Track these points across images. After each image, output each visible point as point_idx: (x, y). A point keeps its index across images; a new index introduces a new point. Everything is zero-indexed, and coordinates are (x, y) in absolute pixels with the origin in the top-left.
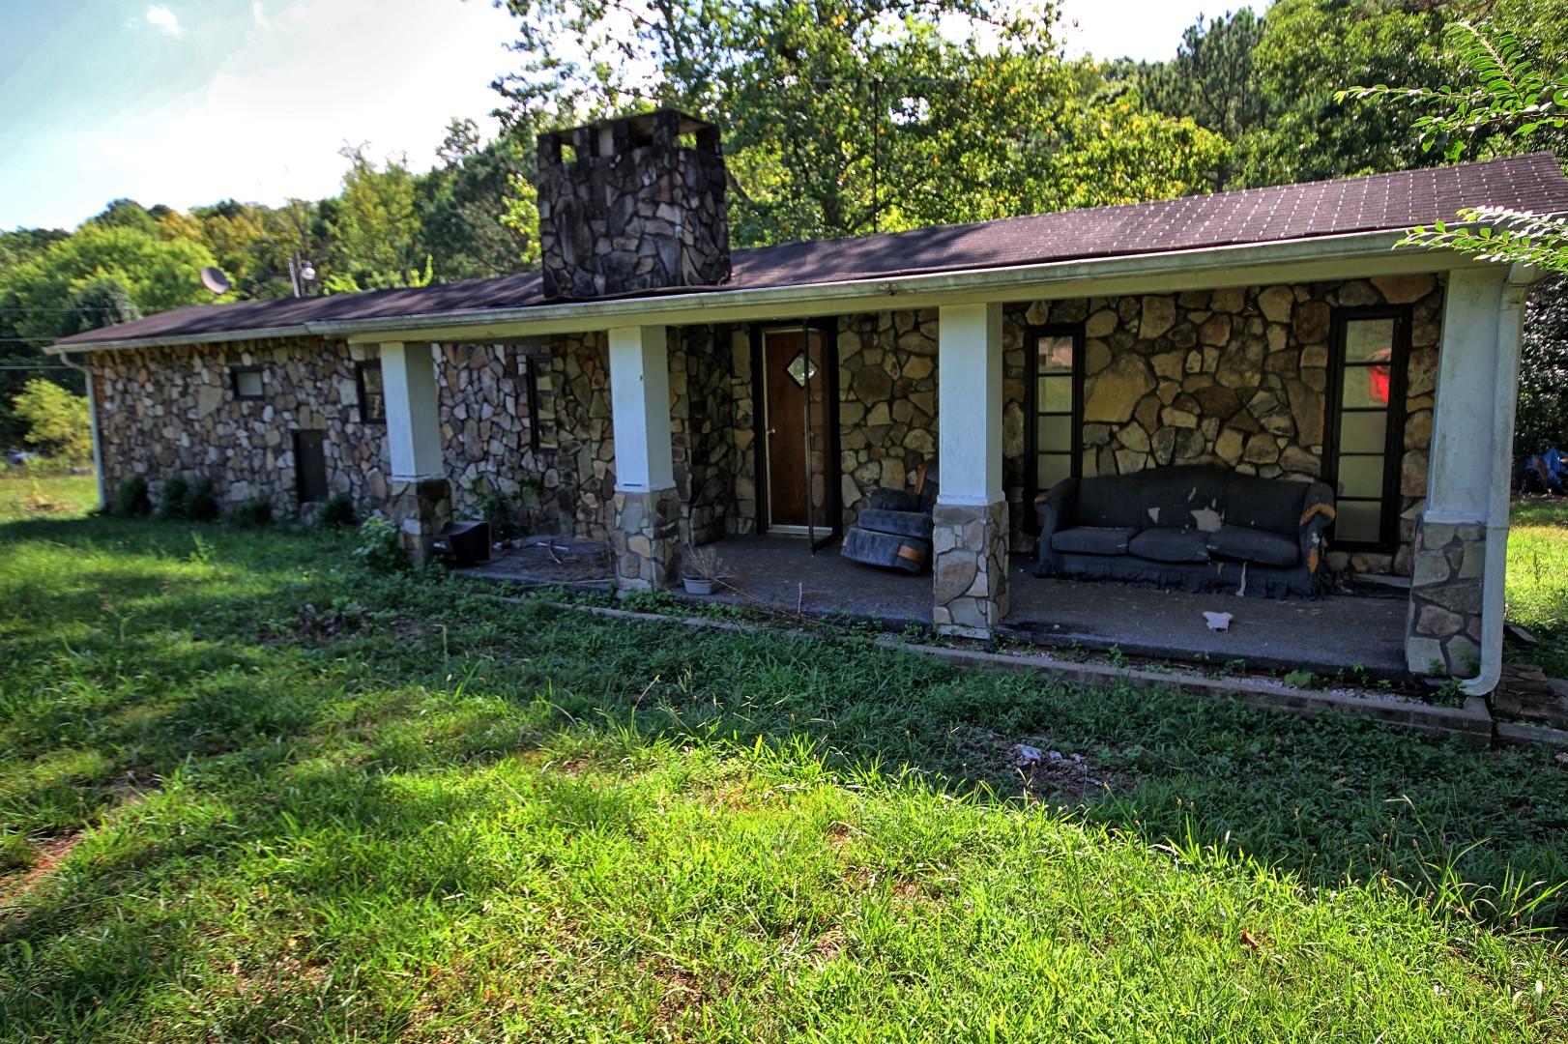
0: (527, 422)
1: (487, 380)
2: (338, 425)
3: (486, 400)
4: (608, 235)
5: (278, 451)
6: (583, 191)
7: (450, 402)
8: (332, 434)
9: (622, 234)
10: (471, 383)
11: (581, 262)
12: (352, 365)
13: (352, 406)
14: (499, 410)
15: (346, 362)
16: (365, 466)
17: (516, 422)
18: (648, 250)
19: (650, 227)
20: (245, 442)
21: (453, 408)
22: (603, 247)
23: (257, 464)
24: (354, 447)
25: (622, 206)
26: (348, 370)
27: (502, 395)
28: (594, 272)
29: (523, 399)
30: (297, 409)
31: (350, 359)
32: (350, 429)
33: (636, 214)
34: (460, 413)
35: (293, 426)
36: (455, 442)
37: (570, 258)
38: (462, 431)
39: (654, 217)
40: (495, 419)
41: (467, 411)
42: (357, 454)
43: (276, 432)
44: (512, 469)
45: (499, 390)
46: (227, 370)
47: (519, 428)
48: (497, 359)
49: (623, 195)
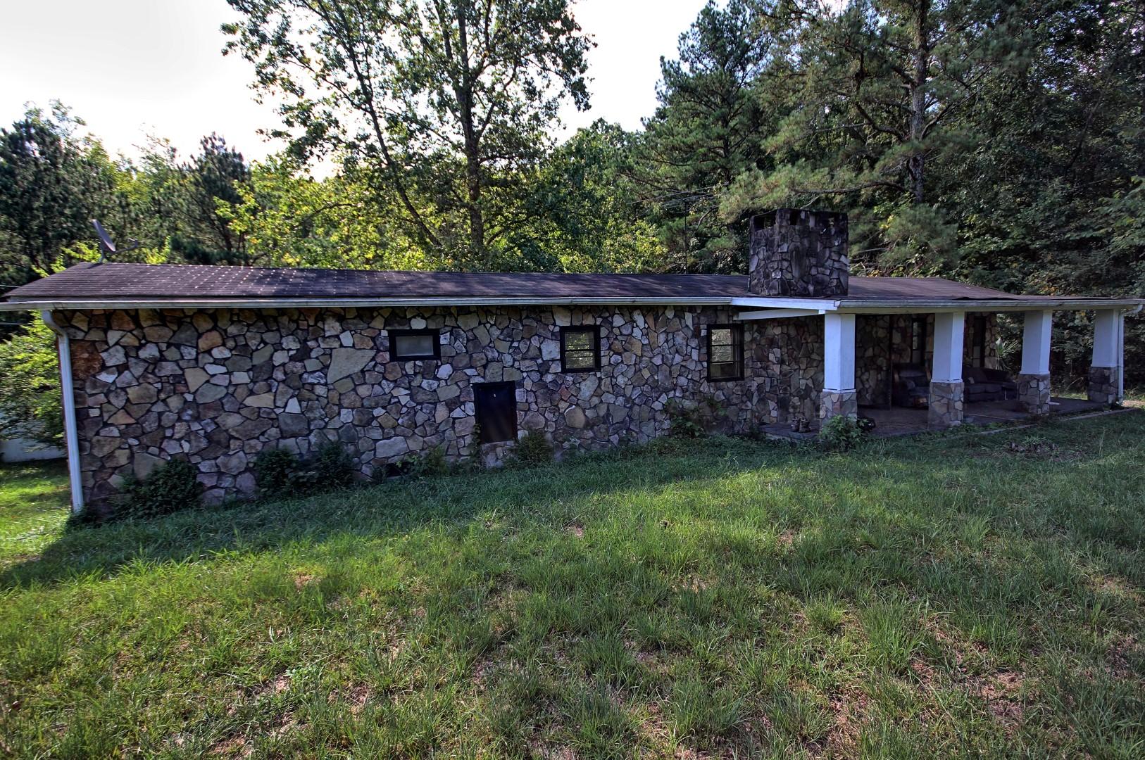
0: (705, 364)
1: (679, 339)
2: (535, 376)
3: (677, 352)
4: (816, 266)
5: (452, 404)
6: (806, 242)
7: (650, 354)
8: (528, 384)
9: (823, 266)
10: (667, 341)
11: (801, 278)
12: (557, 329)
13: (553, 360)
14: (686, 357)
15: (551, 328)
16: (563, 405)
17: (699, 365)
18: (835, 276)
19: (836, 265)
20: (404, 400)
21: (651, 358)
22: (813, 271)
23: (420, 418)
24: (554, 392)
25: (824, 253)
26: (553, 334)
27: (689, 348)
28: (807, 283)
29: (704, 350)
30: (485, 367)
31: (554, 324)
32: (549, 378)
33: (830, 257)
34: (658, 361)
35: (479, 380)
36: (651, 380)
37: (796, 274)
38: (657, 373)
39: (839, 261)
40: (684, 364)
41: (663, 360)
42: (556, 397)
43: (456, 387)
44: (693, 394)
45: (687, 345)
46: (384, 333)
47: (700, 368)
48: (687, 326)
49: (825, 248)
